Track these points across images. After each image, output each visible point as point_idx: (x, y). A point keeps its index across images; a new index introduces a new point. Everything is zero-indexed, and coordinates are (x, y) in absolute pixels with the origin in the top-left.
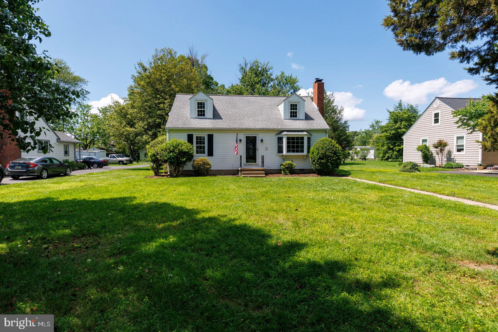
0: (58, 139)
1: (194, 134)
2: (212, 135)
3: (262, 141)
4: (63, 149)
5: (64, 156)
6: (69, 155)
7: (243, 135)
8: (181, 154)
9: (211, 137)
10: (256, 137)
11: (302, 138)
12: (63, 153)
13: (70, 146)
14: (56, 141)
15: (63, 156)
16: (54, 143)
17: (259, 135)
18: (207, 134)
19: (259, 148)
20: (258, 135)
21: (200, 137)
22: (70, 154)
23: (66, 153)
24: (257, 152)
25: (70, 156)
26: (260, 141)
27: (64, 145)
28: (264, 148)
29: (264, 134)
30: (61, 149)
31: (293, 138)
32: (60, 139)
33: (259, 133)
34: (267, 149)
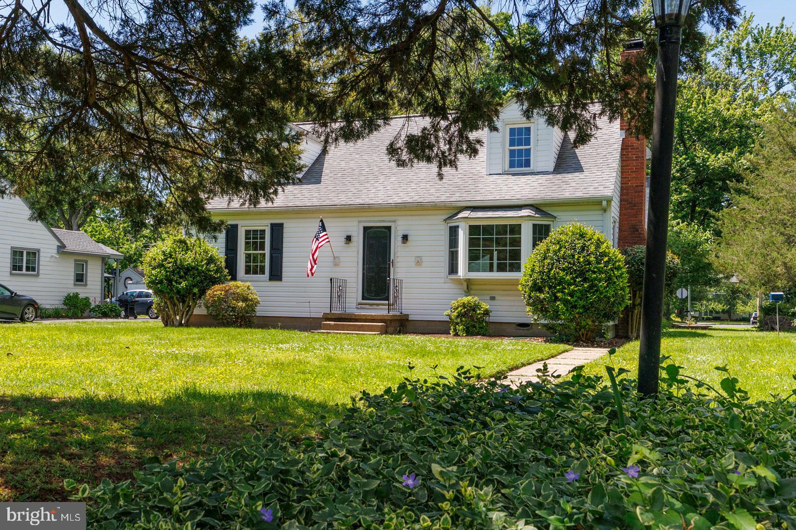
0: (61, 248)
1: (240, 223)
2: (281, 225)
3: (405, 238)
4: (73, 270)
5: (75, 285)
6: (86, 285)
7: (356, 223)
8: (179, 273)
9: (277, 230)
10: (389, 228)
11: (516, 229)
12: (72, 277)
13: (89, 263)
14: (56, 251)
15: (72, 286)
16: (50, 255)
17: (399, 223)
18: (268, 222)
19: (399, 259)
20: (395, 222)
21: (254, 231)
22: (88, 283)
23: (80, 278)
24: (392, 269)
25: (88, 287)
26: (400, 239)
27: (76, 261)
28: (413, 259)
29: (410, 218)
30: (69, 270)
31: (488, 229)
32: (64, 246)
33: (399, 218)
34: (419, 262)
